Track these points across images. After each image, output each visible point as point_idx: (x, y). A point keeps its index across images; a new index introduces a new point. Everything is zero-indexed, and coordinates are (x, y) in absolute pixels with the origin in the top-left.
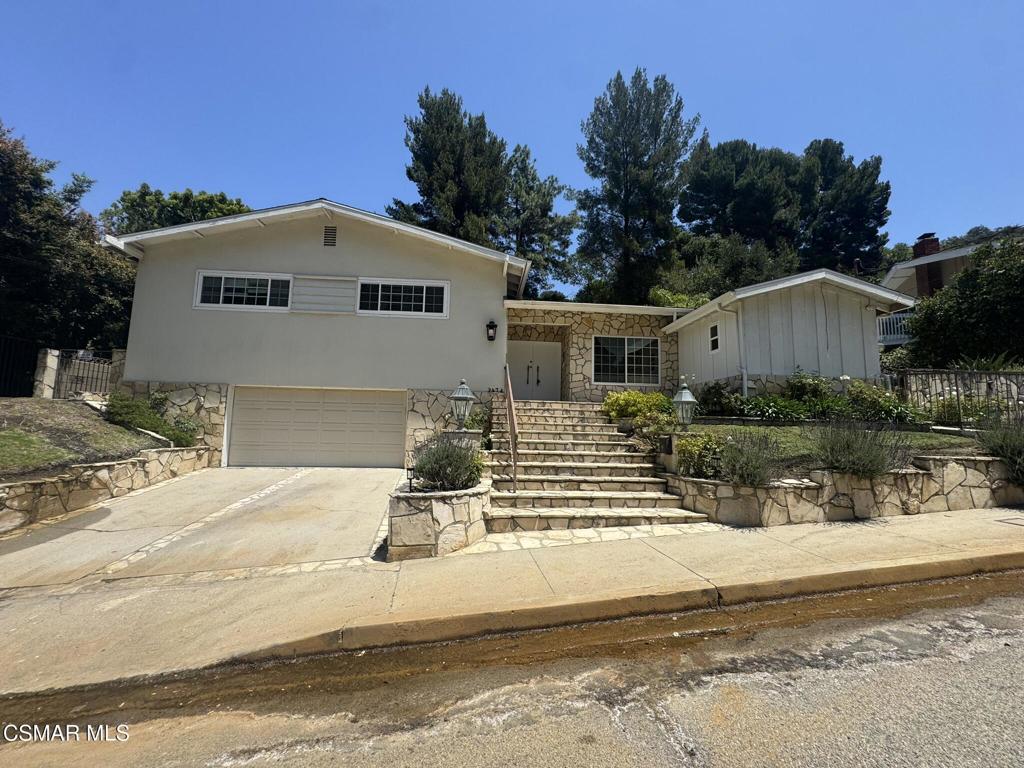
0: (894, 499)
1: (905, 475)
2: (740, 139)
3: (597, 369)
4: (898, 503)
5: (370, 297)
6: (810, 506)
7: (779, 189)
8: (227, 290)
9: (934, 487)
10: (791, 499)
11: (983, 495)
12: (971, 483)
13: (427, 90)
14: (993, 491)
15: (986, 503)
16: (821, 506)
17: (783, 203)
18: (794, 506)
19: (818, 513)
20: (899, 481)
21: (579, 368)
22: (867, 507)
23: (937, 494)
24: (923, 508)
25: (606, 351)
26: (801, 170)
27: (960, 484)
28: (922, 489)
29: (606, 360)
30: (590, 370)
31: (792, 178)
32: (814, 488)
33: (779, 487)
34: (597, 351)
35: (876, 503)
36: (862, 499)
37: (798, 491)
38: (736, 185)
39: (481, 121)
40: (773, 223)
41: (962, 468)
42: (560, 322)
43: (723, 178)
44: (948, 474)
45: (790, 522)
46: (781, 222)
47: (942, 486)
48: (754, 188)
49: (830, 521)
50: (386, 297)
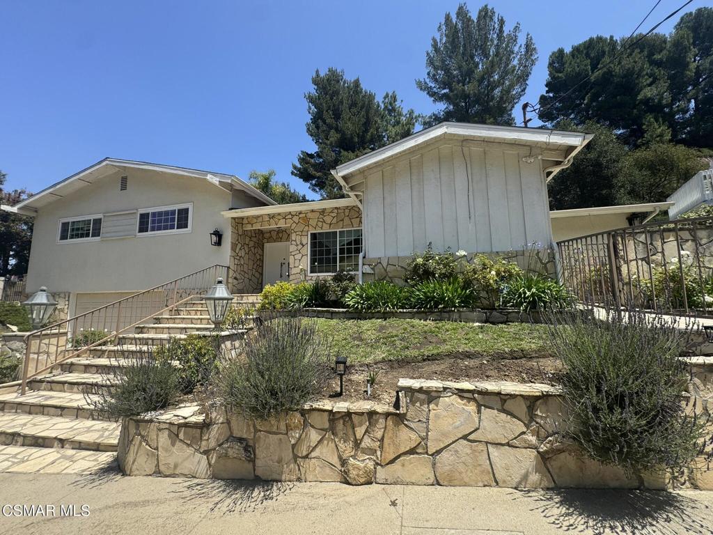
0: (327, 452)
1: (349, 414)
2: (595, 36)
3: (313, 261)
4: (335, 461)
5: (145, 223)
6: (190, 451)
7: (642, 69)
8: (73, 230)
9: (407, 438)
10: (164, 439)
11: (526, 460)
12: (489, 438)
13: (317, 71)
14: (544, 458)
15: (525, 477)
16: (206, 452)
17: (648, 82)
18: (166, 450)
19: (198, 463)
20: (340, 425)
21: (297, 262)
22: (280, 461)
23: (412, 451)
24: (381, 473)
25: (321, 244)
26: (668, 45)
27: (465, 437)
28: (382, 440)
29: (321, 253)
30: (306, 263)
31: (657, 57)
32: (196, 426)
33: (151, 421)
34: (313, 245)
35: (295, 457)
36: (269, 450)
37: (175, 429)
38: (592, 79)
39: (357, 83)
40: (637, 102)
41: (472, 407)
42: (282, 224)
43: (579, 74)
44: (437, 416)
45: (158, 473)
46: (647, 101)
47: (425, 438)
48: (612, 76)
49: (215, 477)
50: (153, 222)
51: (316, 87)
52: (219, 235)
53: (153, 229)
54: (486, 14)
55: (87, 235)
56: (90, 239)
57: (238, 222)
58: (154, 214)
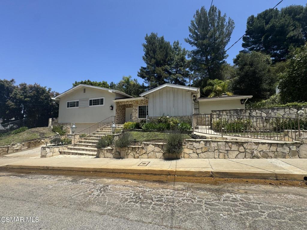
0: (132, 154)
1: (135, 147)
2: (268, 9)
3: (139, 115)
4: (133, 155)
5: (91, 103)
6: (110, 154)
7: (289, 23)
8: (70, 104)
9: (144, 151)
10: (105, 152)
11: (161, 155)
12: (156, 151)
13: (147, 34)
14: (164, 154)
15: (161, 157)
16: (112, 154)
17: (293, 29)
18: (106, 154)
19: (112, 156)
20: (134, 149)
21: (135, 115)
22: (124, 155)
23: (145, 153)
24: (140, 157)
26: (304, 11)
27: (152, 151)
28: (140, 152)
29: (142, 112)
30: (137, 115)
31: (298, 17)
32: (111, 150)
33: (103, 149)
34: (139, 110)
35: (127, 155)
36: (123, 153)
37: (107, 150)
38: (266, 28)
39: (162, 38)
40: (287, 38)
41: (154, 146)
42: (130, 103)
44: (149, 148)
45: (105, 157)
46: (291, 38)
47: (147, 151)
48: (275, 27)
49: (114, 158)
50: (93, 102)
51: (146, 41)
52: (112, 107)
53: (93, 105)
54: (213, 9)
55: (75, 106)
56: (76, 107)
57: (117, 103)
58: (94, 100)
